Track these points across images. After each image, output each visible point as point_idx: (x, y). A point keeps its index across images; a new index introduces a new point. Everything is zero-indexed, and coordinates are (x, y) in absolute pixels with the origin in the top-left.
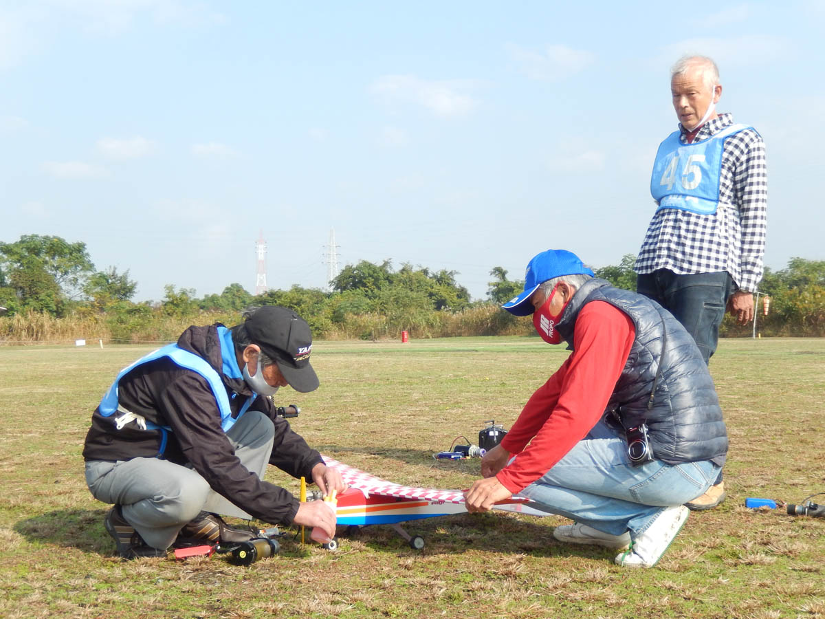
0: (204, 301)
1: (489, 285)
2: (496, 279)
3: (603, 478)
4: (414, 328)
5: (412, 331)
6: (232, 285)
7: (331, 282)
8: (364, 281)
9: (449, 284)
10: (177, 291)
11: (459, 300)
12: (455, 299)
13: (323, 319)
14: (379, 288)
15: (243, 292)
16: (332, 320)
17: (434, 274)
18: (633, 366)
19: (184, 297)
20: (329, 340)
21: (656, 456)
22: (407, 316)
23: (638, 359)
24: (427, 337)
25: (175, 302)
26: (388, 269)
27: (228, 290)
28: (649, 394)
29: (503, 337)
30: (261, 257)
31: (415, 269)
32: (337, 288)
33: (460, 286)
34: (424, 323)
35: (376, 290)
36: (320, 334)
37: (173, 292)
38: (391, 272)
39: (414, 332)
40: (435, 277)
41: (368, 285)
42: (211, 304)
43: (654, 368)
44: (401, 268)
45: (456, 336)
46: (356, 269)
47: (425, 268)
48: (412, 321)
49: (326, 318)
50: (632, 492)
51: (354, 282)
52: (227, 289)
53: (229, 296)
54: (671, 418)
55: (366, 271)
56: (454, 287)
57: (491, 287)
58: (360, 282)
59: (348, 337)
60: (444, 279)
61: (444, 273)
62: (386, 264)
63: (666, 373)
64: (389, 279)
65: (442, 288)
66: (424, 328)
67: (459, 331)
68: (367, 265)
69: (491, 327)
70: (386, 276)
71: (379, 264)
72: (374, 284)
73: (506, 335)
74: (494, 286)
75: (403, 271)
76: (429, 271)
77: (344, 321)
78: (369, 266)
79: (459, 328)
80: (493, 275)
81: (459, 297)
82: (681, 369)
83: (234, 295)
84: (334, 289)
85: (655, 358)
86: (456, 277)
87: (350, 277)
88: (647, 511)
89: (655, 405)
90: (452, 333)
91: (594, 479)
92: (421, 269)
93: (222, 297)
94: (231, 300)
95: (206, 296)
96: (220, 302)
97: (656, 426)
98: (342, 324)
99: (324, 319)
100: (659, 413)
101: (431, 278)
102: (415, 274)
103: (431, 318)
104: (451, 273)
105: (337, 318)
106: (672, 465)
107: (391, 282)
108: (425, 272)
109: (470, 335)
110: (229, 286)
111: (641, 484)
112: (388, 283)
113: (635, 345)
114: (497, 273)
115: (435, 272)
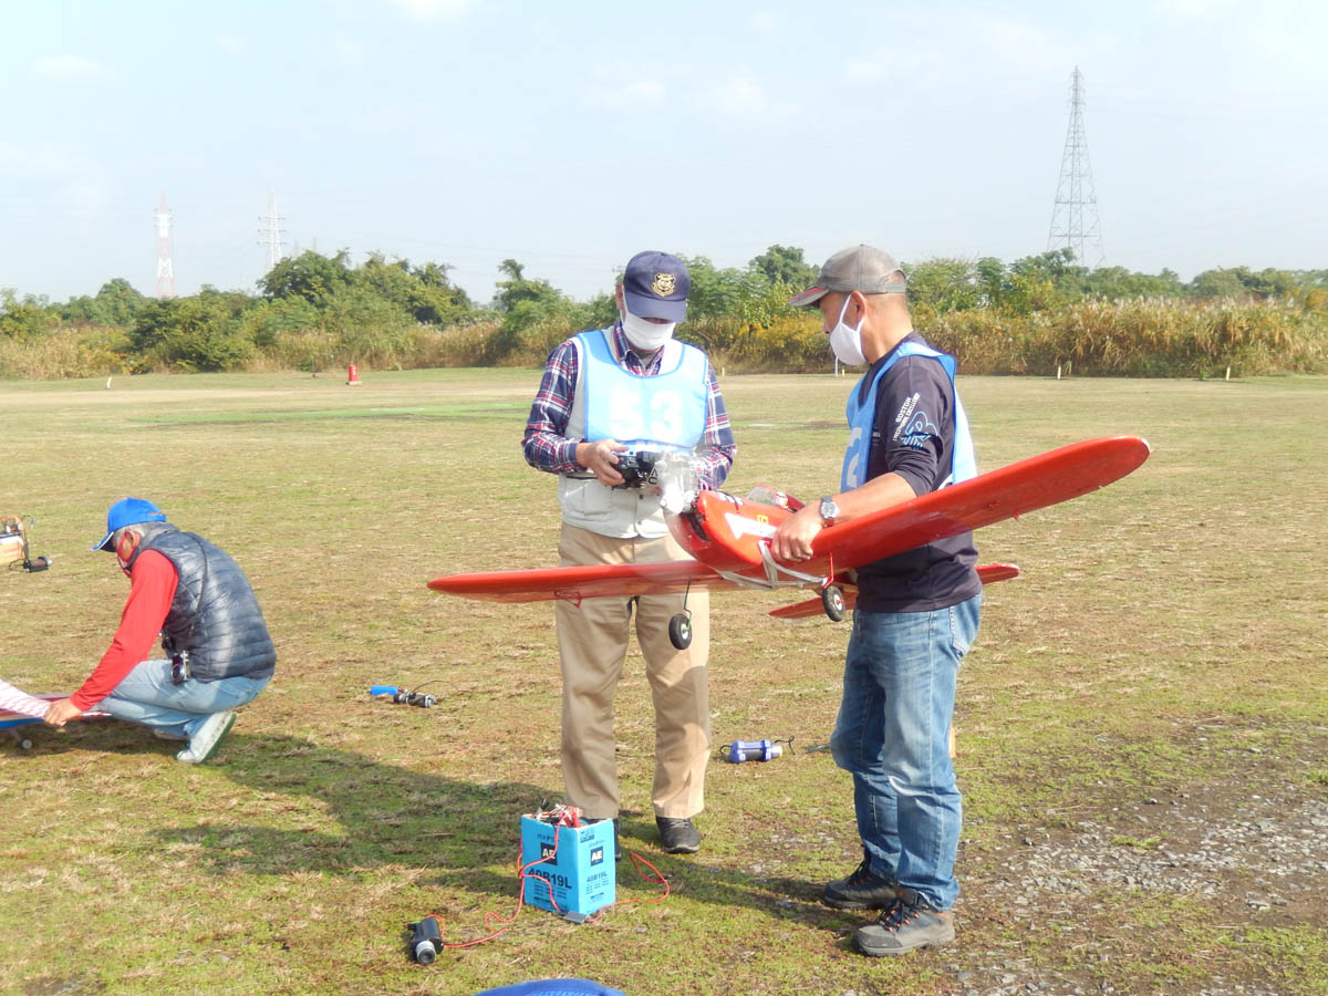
0: (69, 306)
1: (498, 285)
2: (506, 278)
3: (155, 691)
4: (376, 355)
5: (374, 359)
6: (113, 281)
7: (259, 283)
8: (309, 280)
9: (439, 284)
10: (19, 299)
11: (454, 307)
12: (448, 305)
13: (242, 339)
14: (331, 292)
15: (130, 292)
16: (256, 342)
17: (416, 269)
18: (178, 603)
19: (31, 307)
20: (251, 372)
21: (193, 675)
22: (366, 337)
23: (181, 598)
24: (395, 369)
25: (17, 315)
26: (345, 264)
27: (107, 289)
28: (190, 626)
29: (502, 369)
30: (164, 233)
31: (389, 261)
32: (268, 290)
33: (456, 287)
34: (391, 348)
35: (326, 295)
36: (238, 363)
37: (14, 299)
38: (351, 267)
39: (375, 360)
40: (418, 272)
41: (315, 286)
42: (80, 311)
43: (195, 605)
44: (367, 258)
45: (437, 367)
46: (296, 263)
47: (403, 259)
48: (373, 345)
49: (246, 339)
50: (179, 703)
51: (293, 281)
52: (105, 286)
53: (109, 297)
54: (206, 645)
55: (311, 266)
56: (447, 287)
57: (501, 289)
58: (303, 281)
59: (280, 367)
60: (431, 276)
61: (432, 267)
62: (342, 255)
63: (205, 608)
64: (347, 278)
65: (428, 289)
66: (390, 355)
67: (442, 359)
68: (313, 258)
69: (487, 355)
70: (341, 274)
71: (331, 255)
72: (324, 285)
73: (508, 366)
74: (504, 287)
75: (370, 263)
76: (410, 264)
77: (274, 343)
78: (316, 258)
79: (441, 355)
80: (503, 272)
81: (454, 302)
82: (220, 603)
83: (116, 296)
84: (265, 292)
85: (196, 596)
86: (449, 274)
87: (287, 274)
88: (197, 717)
89: (194, 635)
90: (431, 362)
91: (149, 693)
92: (396, 261)
93: (97, 300)
94: (111, 304)
95: (72, 299)
96: (95, 308)
97: (195, 651)
98: (271, 349)
99: (243, 342)
100: (197, 640)
101: (412, 274)
102: (388, 268)
103: (402, 341)
104: (442, 267)
105: (264, 340)
106: (206, 683)
107: (349, 283)
108: (404, 265)
109: (456, 366)
110: (109, 282)
111: (184, 697)
112: (344, 284)
113: (179, 586)
114: (509, 268)
115: (418, 266)
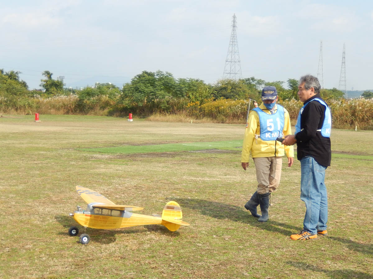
1: (42, 81)
2: (45, 78)
9: (15, 79)
17: (6, 73)
33: (22, 81)
40: (7, 74)
56: (19, 80)
60: (13, 76)
61: (12, 72)
65: (12, 81)
74: (44, 82)
76: (4, 71)
80: (44, 75)
86: (19, 75)
101: (5, 75)
104: (17, 73)
108: (2, 71)
114: (46, 74)
115: (7, 72)
